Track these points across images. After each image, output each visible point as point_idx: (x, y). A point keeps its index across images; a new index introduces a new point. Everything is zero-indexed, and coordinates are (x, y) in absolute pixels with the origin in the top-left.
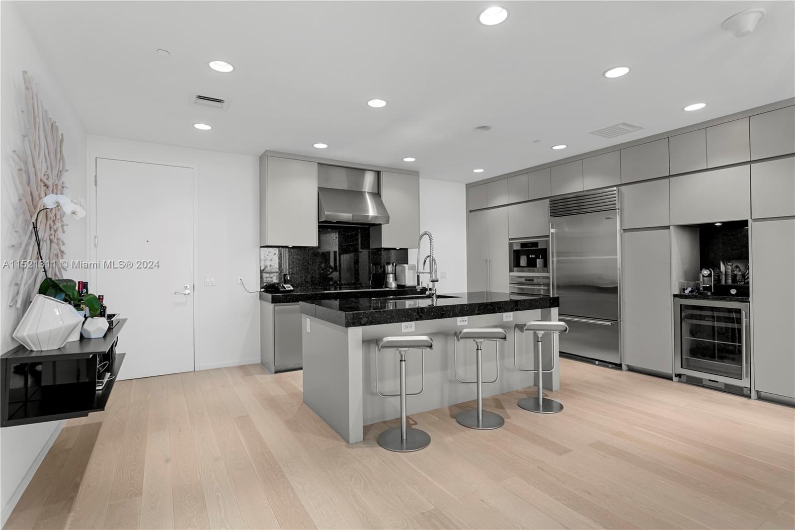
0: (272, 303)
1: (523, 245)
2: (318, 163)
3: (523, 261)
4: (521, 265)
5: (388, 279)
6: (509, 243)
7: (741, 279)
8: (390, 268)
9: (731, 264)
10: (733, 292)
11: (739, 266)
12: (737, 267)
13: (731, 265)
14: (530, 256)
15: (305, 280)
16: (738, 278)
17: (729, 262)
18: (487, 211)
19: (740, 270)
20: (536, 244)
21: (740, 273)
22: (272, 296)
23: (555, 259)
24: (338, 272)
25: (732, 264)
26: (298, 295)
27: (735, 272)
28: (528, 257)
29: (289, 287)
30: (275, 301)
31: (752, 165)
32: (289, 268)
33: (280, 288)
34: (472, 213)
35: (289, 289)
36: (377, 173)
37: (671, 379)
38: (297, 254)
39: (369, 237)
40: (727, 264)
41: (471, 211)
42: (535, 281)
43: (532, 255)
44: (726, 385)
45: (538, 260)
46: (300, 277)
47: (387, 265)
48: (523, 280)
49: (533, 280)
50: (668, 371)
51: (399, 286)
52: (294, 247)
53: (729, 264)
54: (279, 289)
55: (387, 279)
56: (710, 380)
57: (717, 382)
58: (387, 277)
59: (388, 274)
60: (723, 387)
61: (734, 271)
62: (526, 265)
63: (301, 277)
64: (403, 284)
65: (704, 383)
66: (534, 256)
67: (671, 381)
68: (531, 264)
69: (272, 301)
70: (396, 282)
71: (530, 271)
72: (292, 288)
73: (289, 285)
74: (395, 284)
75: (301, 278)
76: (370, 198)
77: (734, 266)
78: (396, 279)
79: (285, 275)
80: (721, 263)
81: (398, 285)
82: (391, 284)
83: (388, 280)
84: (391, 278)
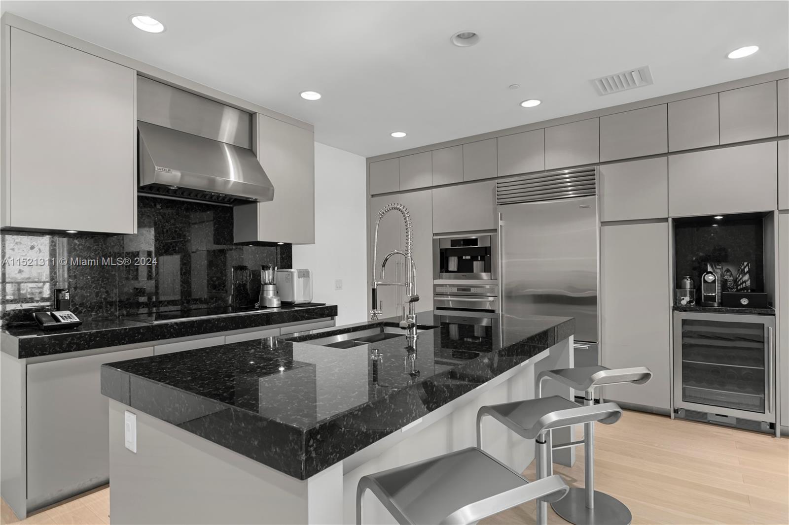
0: (20, 357)
1: (454, 242)
2: (139, 74)
3: (453, 264)
4: (450, 270)
5: (265, 292)
6: (433, 239)
7: (732, 285)
8: (267, 275)
9: (720, 267)
10: (744, 301)
11: (731, 269)
12: (728, 271)
13: (720, 269)
14: (464, 258)
15: (105, 299)
16: (728, 284)
17: (718, 265)
18: (399, 195)
19: (731, 274)
20: (475, 242)
21: (731, 278)
22: (21, 341)
23: (504, 261)
24: (153, 281)
25: (722, 267)
26: (91, 335)
27: (726, 277)
28: (460, 259)
29: (66, 317)
30: (26, 351)
31: (779, 142)
32: (70, 277)
33: (44, 319)
34: (375, 199)
35: (69, 321)
36: (250, 116)
37: (669, 416)
38: (89, 248)
39: (232, 224)
40: (716, 268)
41: (373, 196)
42: (473, 290)
43: (465, 256)
44: (738, 420)
45: (475, 263)
46: (94, 295)
47: (263, 269)
48: (455, 290)
49: (469, 290)
50: (665, 406)
51: (284, 304)
52: (81, 235)
53: (718, 267)
54: (41, 323)
55: (263, 294)
56: (717, 415)
57: (727, 416)
58: (263, 291)
59: (266, 284)
60: (734, 422)
61: (724, 276)
62: (456, 270)
63: (97, 294)
64: (290, 300)
65: (709, 418)
66: (468, 257)
67: (669, 419)
68: (465, 268)
69: (20, 353)
70: (279, 298)
71: (465, 278)
72: (76, 319)
73: (68, 313)
74: (278, 300)
75: (97, 296)
76: (232, 155)
77: (724, 269)
78: (277, 293)
79: (59, 291)
80: (708, 266)
81: (281, 302)
82: (270, 300)
83: (265, 295)
84: (270, 291)
